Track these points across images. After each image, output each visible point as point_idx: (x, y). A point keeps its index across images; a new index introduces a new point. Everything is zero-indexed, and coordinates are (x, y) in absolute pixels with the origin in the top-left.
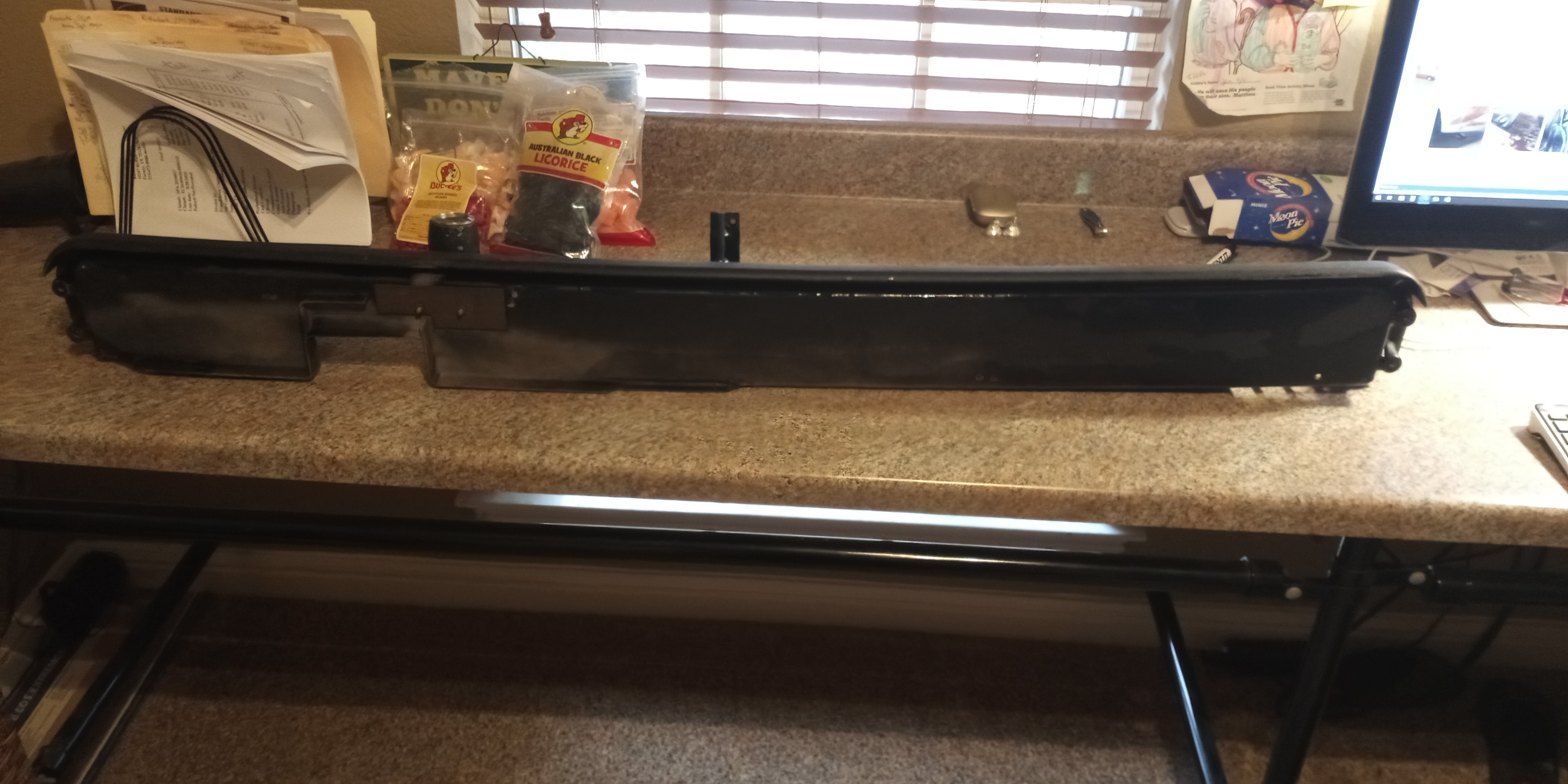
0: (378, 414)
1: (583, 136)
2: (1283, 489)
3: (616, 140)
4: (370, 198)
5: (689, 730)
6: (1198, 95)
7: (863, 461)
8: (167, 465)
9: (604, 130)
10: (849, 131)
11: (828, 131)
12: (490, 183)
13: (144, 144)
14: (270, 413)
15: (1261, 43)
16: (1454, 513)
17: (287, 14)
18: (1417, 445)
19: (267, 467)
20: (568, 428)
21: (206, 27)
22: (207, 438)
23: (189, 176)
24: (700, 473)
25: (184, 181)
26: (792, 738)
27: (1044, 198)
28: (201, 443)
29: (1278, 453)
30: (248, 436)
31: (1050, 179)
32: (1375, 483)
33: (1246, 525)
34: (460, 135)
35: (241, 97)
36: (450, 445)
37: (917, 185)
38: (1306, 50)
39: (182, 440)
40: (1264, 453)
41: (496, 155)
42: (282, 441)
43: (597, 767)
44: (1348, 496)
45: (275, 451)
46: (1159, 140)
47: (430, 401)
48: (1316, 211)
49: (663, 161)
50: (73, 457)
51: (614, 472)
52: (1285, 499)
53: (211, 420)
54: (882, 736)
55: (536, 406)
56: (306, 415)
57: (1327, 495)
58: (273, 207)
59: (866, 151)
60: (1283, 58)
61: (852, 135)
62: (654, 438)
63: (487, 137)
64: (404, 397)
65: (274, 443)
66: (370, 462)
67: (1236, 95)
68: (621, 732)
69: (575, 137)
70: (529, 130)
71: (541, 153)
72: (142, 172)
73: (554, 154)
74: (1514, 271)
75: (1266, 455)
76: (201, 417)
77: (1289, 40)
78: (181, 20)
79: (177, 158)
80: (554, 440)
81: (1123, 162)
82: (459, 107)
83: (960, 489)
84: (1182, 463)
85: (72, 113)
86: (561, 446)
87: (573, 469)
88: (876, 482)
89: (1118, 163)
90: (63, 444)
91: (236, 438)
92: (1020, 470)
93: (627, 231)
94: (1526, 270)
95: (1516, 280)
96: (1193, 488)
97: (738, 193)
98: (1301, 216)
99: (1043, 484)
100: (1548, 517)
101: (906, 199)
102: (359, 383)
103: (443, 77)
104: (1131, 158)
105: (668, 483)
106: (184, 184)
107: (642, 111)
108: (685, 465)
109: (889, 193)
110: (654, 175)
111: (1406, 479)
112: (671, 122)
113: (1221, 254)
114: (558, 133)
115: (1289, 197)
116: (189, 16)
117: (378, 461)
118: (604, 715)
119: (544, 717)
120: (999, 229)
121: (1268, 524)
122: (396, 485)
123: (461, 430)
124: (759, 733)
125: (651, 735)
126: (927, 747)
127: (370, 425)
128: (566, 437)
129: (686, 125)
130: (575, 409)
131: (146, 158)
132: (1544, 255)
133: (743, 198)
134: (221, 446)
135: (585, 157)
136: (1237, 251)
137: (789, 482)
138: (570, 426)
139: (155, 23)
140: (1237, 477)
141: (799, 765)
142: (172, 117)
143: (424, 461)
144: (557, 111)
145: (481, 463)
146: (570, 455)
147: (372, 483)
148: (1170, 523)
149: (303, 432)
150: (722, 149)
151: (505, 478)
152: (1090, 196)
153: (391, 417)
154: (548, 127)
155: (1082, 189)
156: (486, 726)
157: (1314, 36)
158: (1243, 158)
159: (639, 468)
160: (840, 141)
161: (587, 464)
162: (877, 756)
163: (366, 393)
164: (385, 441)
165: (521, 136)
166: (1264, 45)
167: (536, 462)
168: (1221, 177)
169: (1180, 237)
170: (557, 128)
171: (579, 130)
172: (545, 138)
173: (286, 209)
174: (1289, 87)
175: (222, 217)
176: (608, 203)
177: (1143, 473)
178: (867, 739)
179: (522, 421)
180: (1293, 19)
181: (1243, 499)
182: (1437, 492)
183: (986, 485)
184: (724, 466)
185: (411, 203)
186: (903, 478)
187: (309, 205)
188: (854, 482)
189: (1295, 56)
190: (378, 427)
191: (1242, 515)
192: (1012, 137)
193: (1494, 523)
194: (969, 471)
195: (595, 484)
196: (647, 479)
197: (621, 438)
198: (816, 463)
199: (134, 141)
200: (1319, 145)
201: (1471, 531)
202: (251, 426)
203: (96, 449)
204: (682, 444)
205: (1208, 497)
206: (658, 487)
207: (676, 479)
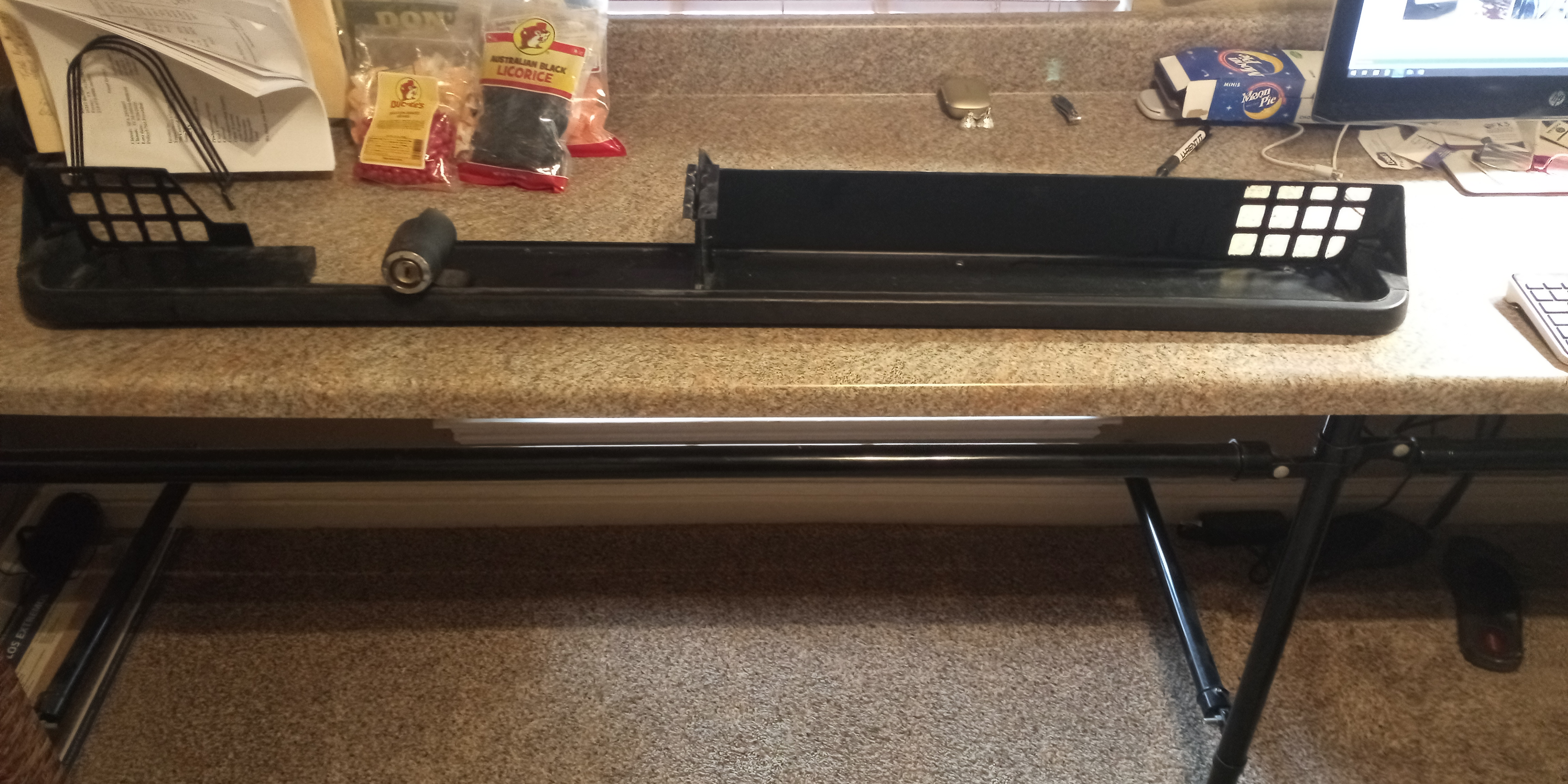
0: (365, 346)
1: (546, 45)
2: (1272, 372)
3: (580, 48)
4: (329, 120)
5: (684, 633)
7: (859, 368)
8: (152, 410)
9: (567, 38)
10: (817, 27)
11: (795, 27)
12: (452, 99)
13: (90, 76)
14: (252, 352)
16: (1438, 386)
19: (256, 406)
20: (559, 351)
22: (191, 381)
23: (139, 106)
24: (697, 391)
25: (135, 112)
26: (785, 634)
27: (1015, 87)
28: (186, 386)
30: (233, 376)
31: (1021, 66)
33: (1238, 409)
34: (418, 50)
35: (188, 21)
36: (442, 374)
37: (888, 79)
39: (166, 384)
41: (456, 69)
42: (270, 380)
43: (596, 675)
44: (1336, 376)
45: (263, 391)
46: (1130, 22)
48: (1289, 87)
49: (626, 66)
50: (53, 408)
51: (610, 393)
52: (1275, 382)
53: (193, 361)
54: (873, 626)
56: (290, 351)
57: (1316, 376)
58: (230, 135)
59: (834, 46)
61: (820, 30)
62: (648, 357)
63: (445, 51)
65: (262, 382)
66: (361, 396)
68: (618, 639)
69: (538, 47)
70: (489, 41)
71: (503, 65)
72: (89, 104)
73: (517, 66)
74: (1484, 140)
76: (182, 359)
79: (125, 89)
80: (547, 364)
81: (1094, 46)
82: (411, 19)
83: (957, 391)
84: (1173, 352)
85: (8, 46)
86: (554, 370)
87: (568, 392)
88: (874, 389)
89: (1088, 47)
90: (43, 395)
91: (222, 379)
92: (1015, 368)
93: (596, 142)
94: (1496, 139)
95: (1487, 149)
96: (1186, 377)
97: (705, 96)
98: (1274, 94)
99: (1039, 380)
100: (1529, 385)
101: (877, 94)
104: (1101, 41)
105: (665, 401)
106: (135, 115)
107: (604, 15)
108: (682, 383)
109: (858, 88)
110: (617, 81)
112: (632, 25)
113: (1195, 136)
114: (519, 44)
115: (1262, 75)
117: (371, 395)
118: (599, 624)
119: (539, 629)
120: (973, 122)
121: (1259, 407)
122: (389, 417)
123: (451, 358)
124: (753, 631)
125: (647, 640)
126: (917, 635)
127: (358, 357)
128: (559, 360)
129: (648, 27)
131: (93, 91)
132: (1512, 122)
133: (711, 100)
134: (206, 389)
135: (549, 67)
136: (1211, 132)
137: (788, 394)
138: (561, 348)
140: (1227, 363)
141: (794, 660)
142: (118, 46)
143: (417, 392)
144: (517, 20)
146: (565, 378)
147: (365, 416)
148: (1164, 412)
149: (289, 369)
150: (686, 50)
151: (500, 405)
152: (1062, 82)
153: (378, 348)
154: (509, 38)
155: (1053, 76)
156: (482, 642)
158: (1214, 36)
159: (635, 387)
160: (807, 37)
161: (583, 386)
162: (870, 646)
164: (376, 374)
165: (481, 48)
167: (531, 387)
168: (1193, 57)
169: (1153, 121)
170: (518, 39)
171: (541, 39)
172: (506, 49)
173: (243, 136)
175: (176, 147)
176: (575, 115)
178: (859, 631)
179: (511, 346)
181: (1235, 385)
182: (1423, 367)
183: (982, 385)
184: (721, 381)
185: (372, 124)
186: (900, 383)
187: (266, 131)
190: (367, 360)
191: (1233, 400)
192: (982, 26)
193: (1478, 394)
194: (965, 372)
195: (592, 406)
196: (644, 398)
197: (614, 359)
198: (813, 373)
199: (80, 74)
200: (1288, 20)
201: (1455, 403)
202: (235, 366)
203: (78, 398)
204: (676, 361)
205: (1201, 384)
206: (656, 405)
207: (674, 396)
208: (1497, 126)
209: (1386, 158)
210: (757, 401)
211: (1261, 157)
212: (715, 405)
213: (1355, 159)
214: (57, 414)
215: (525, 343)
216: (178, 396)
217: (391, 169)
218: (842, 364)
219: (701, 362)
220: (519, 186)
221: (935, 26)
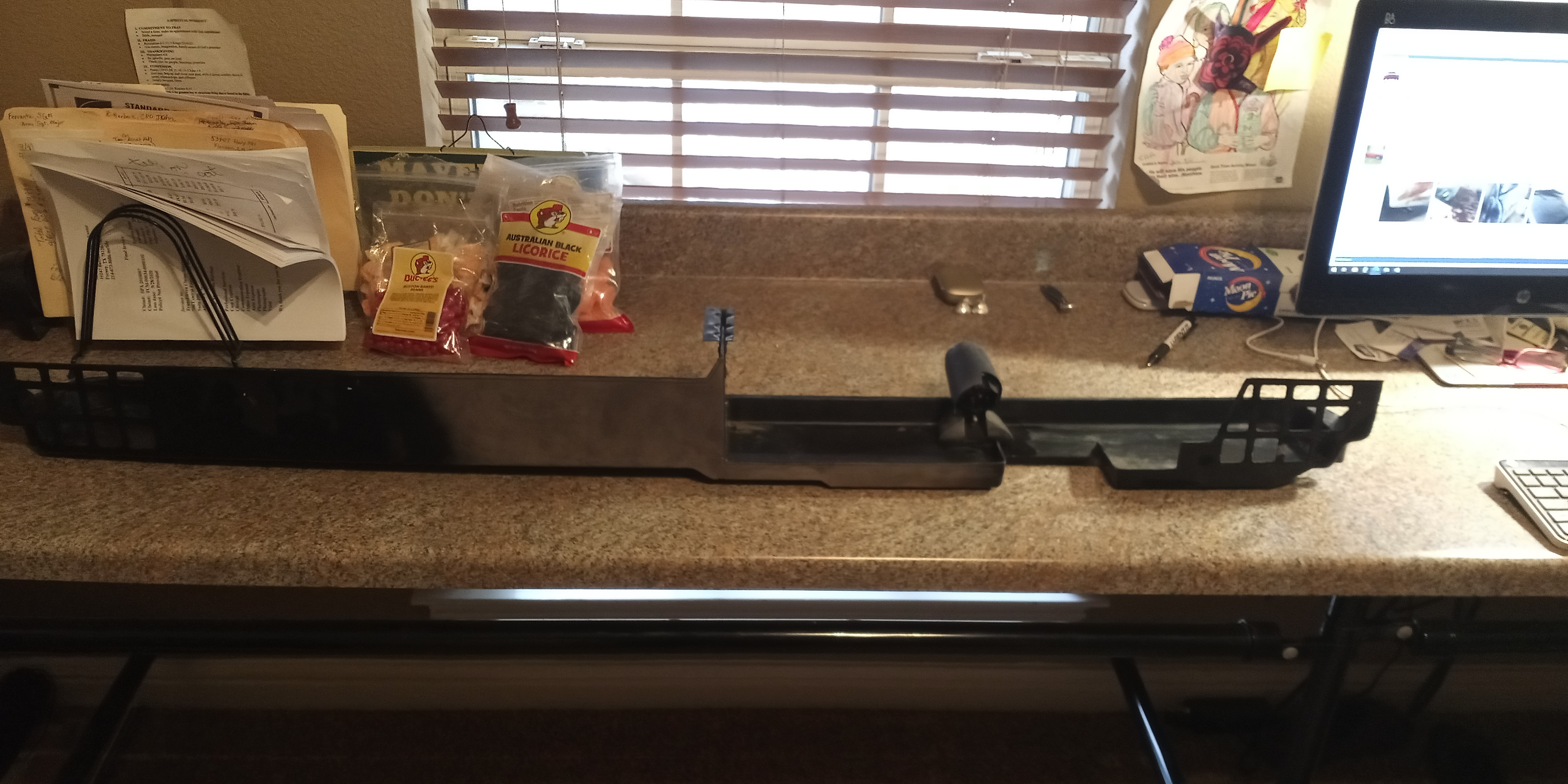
0: (380, 515)
1: (562, 225)
2: (1283, 552)
3: (595, 229)
4: (344, 291)
6: (1150, 175)
7: (879, 541)
8: (158, 577)
9: (583, 219)
10: (818, 216)
12: (465, 274)
13: (107, 243)
14: (265, 518)
15: (1205, 125)
16: (1442, 569)
17: (258, 109)
18: (1397, 504)
19: (267, 575)
20: (577, 521)
21: (176, 124)
22: (202, 547)
23: (155, 274)
24: (717, 561)
25: (149, 280)
27: (1006, 275)
28: (196, 553)
29: (1271, 517)
30: (246, 544)
31: (1012, 257)
32: (1366, 542)
33: (1251, 589)
34: (434, 227)
35: (214, 193)
36: (459, 543)
37: (884, 266)
38: (1248, 132)
39: (176, 550)
40: (1259, 518)
41: (471, 246)
42: (284, 547)
44: (1344, 557)
45: (275, 558)
46: (1115, 218)
47: (431, 499)
48: (1268, 282)
49: (632, 247)
52: (1287, 562)
53: (203, 527)
55: (540, 500)
56: (304, 518)
57: (1325, 557)
58: (243, 304)
59: (834, 234)
60: (1226, 139)
61: (821, 219)
62: (666, 528)
63: (461, 229)
64: (404, 496)
65: (275, 550)
66: (377, 564)
67: (1184, 175)
69: (554, 227)
70: (505, 220)
71: (519, 243)
72: (104, 272)
73: (533, 244)
74: (1456, 335)
75: (1261, 520)
76: (192, 526)
77: (1232, 123)
78: (151, 116)
79: (142, 256)
80: (565, 534)
81: (1081, 239)
82: (424, 198)
83: (977, 565)
84: (1185, 531)
85: (27, 213)
86: (573, 540)
87: (588, 563)
89: (1076, 240)
90: (46, 559)
91: (234, 546)
92: (1033, 544)
93: (606, 318)
94: (1466, 334)
95: (1459, 343)
96: (1200, 556)
97: (708, 278)
98: (1254, 288)
100: (1526, 568)
101: (873, 280)
102: (354, 483)
103: (408, 168)
104: (1088, 235)
105: (684, 572)
106: (149, 282)
107: (619, 200)
108: (702, 553)
109: (856, 274)
111: (1394, 537)
113: (1183, 325)
114: (536, 224)
115: (1243, 270)
116: (158, 112)
117: (386, 564)
120: (968, 307)
121: (1271, 587)
123: (468, 527)
127: (373, 526)
128: (578, 530)
129: (656, 212)
130: (581, 500)
131: (109, 257)
132: (1480, 318)
134: (217, 555)
135: (564, 246)
136: (1195, 322)
138: (579, 518)
139: (120, 120)
140: (1238, 543)
142: (141, 214)
143: (434, 561)
144: (533, 201)
145: (493, 560)
146: (584, 548)
147: (378, 586)
148: (1179, 590)
149: (303, 536)
150: (692, 234)
152: (1049, 273)
153: (393, 517)
154: (526, 217)
155: (1042, 266)
157: (1254, 118)
158: (1194, 233)
159: (655, 558)
160: (808, 225)
161: (603, 557)
163: (363, 494)
164: (392, 542)
165: (497, 226)
166: (1209, 127)
167: (550, 557)
168: (1175, 252)
169: (1140, 310)
170: (534, 219)
171: (557, 220)
172: (523, 228)
173: (257, 306)
174: (1233, 166)
175: (189, 315)
176: (588, 292)
177: (1151, 543)
179: (529, 515)
180: (1235, 102)
181: (1247, 565)
184: (742, 553)
185: (385, 297)
186: (921, 557)
187: (281, 302)
188: (873, 563)
189: (1237, 138)
190: (382, 528)
191: (1247, 580)
192: (974, 219)
193: (1479, 576)
194: (984, 547)
195: (610, 577)
196: (664, 569)
197: (633, 528)
198: (832, 545)
199: (99, 241)
200: (1262, 220)
201: (1456, 585)
202: (248, 533)
203: (82, 564)
204: (695, 532)
205: (1214, 563)
206: (675, 577)
207: (694, 568)
208: (1465, 322)
209: (1363, 350)
210: (778, 573)
211: (1246, 347)
212: (735, 576)
213: (1335, 351)
214: (61, 578)
215: (543, 513)
216: (188, 562)
217: (403, 341)
218: (862, 537)
219: (720, 533)
220: (530, 360)
221: (930, 218)
